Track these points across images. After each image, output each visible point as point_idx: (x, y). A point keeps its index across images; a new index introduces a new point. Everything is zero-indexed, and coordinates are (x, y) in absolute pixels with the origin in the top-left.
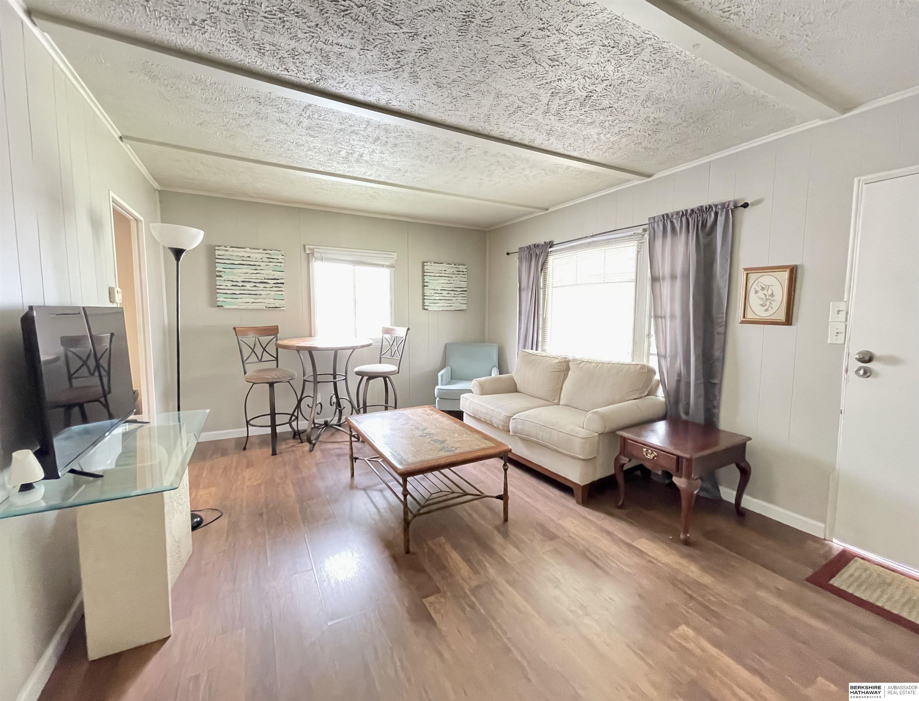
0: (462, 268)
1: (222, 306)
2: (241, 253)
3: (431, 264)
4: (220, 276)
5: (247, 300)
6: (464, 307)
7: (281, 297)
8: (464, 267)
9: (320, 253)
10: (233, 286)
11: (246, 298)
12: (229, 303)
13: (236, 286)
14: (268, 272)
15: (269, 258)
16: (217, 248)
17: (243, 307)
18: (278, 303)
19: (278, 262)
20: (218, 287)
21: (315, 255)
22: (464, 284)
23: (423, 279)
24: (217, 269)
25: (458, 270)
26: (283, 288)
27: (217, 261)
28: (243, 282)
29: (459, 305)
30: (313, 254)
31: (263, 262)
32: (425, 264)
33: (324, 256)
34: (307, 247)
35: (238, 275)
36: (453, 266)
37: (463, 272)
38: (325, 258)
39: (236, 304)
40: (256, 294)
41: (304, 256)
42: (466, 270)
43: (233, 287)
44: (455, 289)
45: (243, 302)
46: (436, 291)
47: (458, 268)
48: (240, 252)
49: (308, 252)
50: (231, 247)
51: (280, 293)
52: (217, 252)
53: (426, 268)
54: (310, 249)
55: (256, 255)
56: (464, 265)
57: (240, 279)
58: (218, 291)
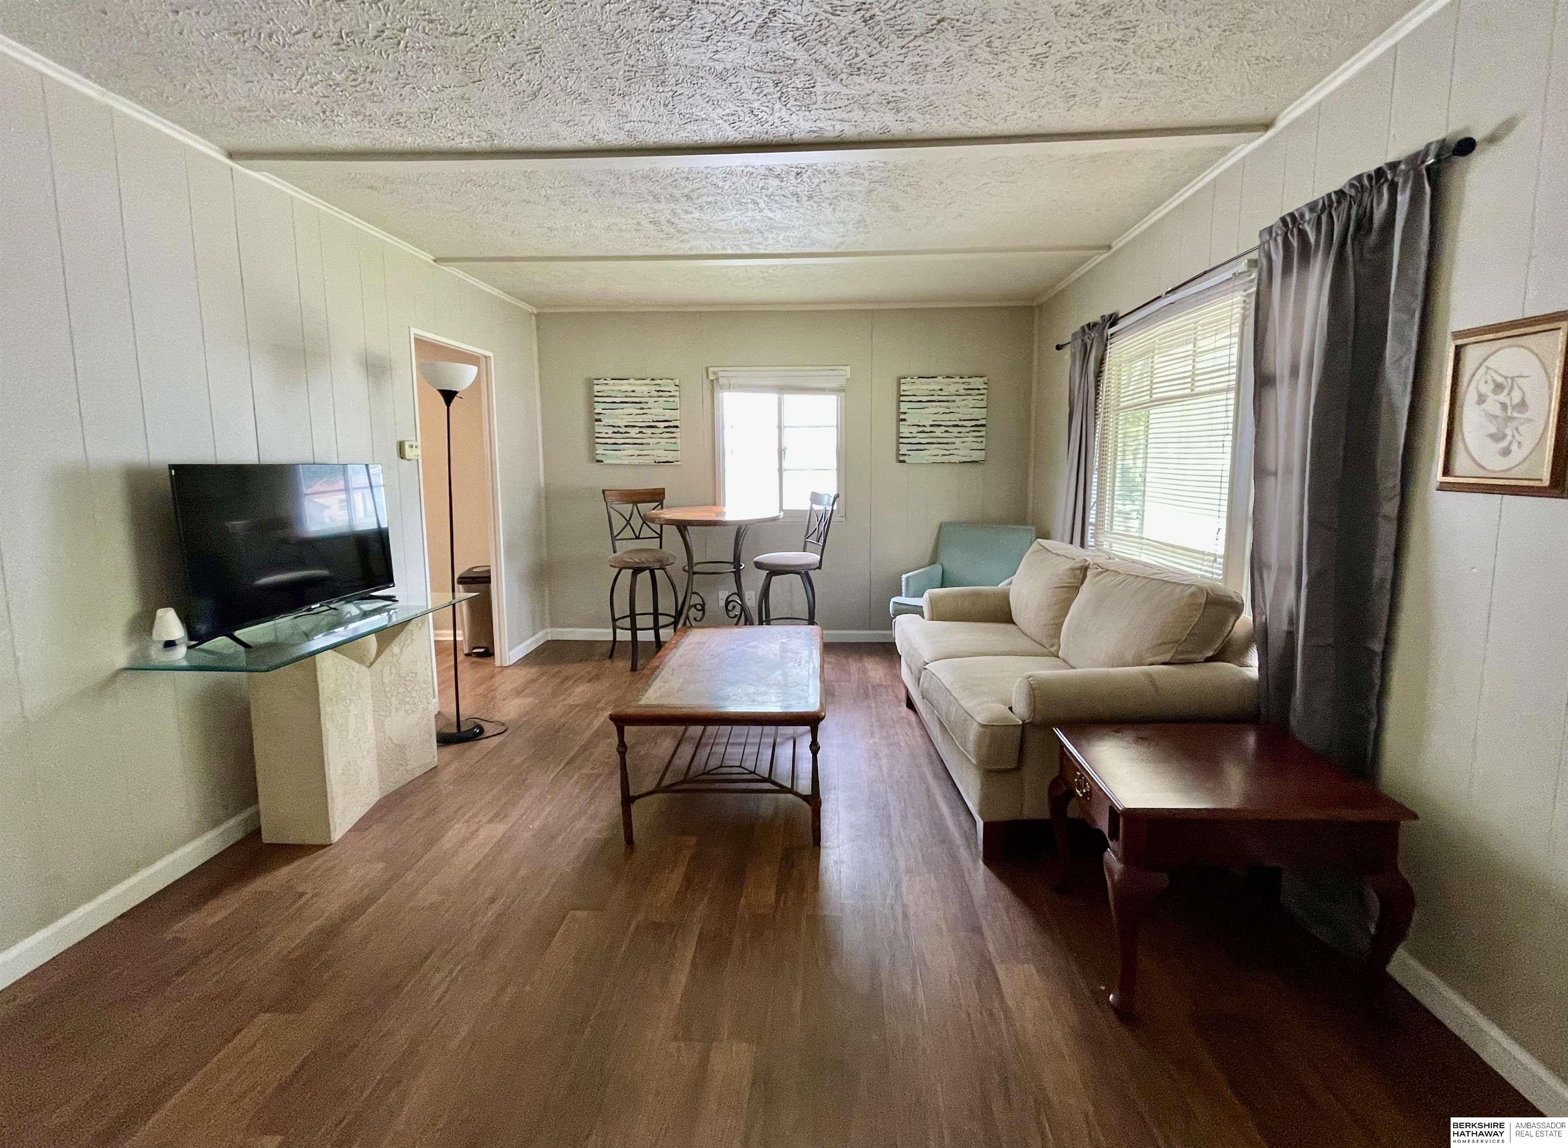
0: (977, 383)
1: (602, 461)
2: (625, 386)
3: (913, 380)
4: (599, 420)
5: (632, 452)
6: (977, 456)
7: (673, 447)
8: (981, 380)
9: (727, 377)
10: (614, 432)
11: (628, 449)
12: (611, 457)
13: (618, 432)
14: (657, 411)
15: (658, 391)
16: (596, 382)
17: (626, 462)
18: (670, 456)
19: (670, 396)
20: (597, 435)
21: (721, 381)
22: (980, 414)
23: (899, 407)
24: (596, 411)
25: (967, 387)
26: (678, 433)
27: (596, 399)
28: (626, 426)
29: (967, 452)
30: (717, 379)
31: (651, 397)
32: (903, 381)
33: (732, 381)
34: (710, 370)
35: (620, 417)
36: (957, 379)
37: (979, 389)
38: (734, 385)
39: (617, 458)
40: (642, 444)
41: (707, 383)
42: (985, 386)
43: (614, 435)
44: (960, 423)
45: (626, 455)
46: (921, 429)
47: (969, 383)
48: (621, 385)
49: (711, 377)
50: (612, 379)
51: (673, 440)
52: (596, 388)
53: (903, 387)
54: (715, 373)
55: (642, 389)
56: (982, 377)
57: (622, 423)
58: (597, 440)
